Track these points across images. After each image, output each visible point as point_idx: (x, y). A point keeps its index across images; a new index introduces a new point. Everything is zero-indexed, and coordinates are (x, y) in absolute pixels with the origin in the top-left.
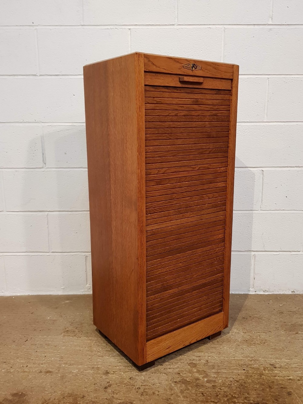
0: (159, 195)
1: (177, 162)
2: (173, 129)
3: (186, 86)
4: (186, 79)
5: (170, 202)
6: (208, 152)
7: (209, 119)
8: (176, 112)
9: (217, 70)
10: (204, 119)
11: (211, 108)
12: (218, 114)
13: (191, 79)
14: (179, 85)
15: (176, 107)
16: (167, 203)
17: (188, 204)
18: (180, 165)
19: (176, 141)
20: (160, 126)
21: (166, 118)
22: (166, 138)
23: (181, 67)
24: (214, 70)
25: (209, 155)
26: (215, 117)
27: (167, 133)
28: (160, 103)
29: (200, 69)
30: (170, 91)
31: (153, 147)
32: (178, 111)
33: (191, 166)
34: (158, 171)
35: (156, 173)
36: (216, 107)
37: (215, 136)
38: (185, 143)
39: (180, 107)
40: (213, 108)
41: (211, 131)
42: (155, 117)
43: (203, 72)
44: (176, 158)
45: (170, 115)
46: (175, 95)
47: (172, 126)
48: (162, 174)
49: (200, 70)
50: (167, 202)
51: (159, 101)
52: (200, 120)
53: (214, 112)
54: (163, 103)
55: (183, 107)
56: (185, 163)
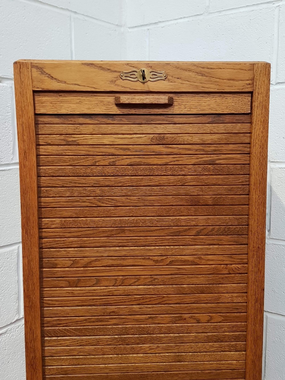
0: (77, 304)
1: (117, 248)
2: (106, 188)
3: (133, 111)
4: (125, 99)
5: (101, 321)
6: (194, 232)
7: (195, 171)
8: (112, 159)
9: (207, 76)
10: (181, 171)
11: (197, 150)
12: (217, 162)
13: (137, 99)
14: (116, 110)
15: (112, 151)
16: (93, 322)
17: (144, 328)
18: (124, 253)
19: (114, 210)
20: (75, 183)
21: (89, 171)
22: (88, 204)
23: (116, 79)
24: (200, 77)
25: (195, 239)
26: (210, 166)
27: (92, 195)
28: (75, 143)
29: (163, 78)
30: (96, 122)
31: (61, 219)
32: (116, 157)
33: (151, 257)
34: (72, 262)
35: (68, 265)
36: (212, 148)
37: (210, 202)
38: (135, 215)
39: (121, 149)
40: (203, 150)
41: (201, 193)
42: (63, 169)
43: (171, 83)
44: (113, 241)
45: (97, 164)
46: (110, 128)
47: (102, 183)
48: (82, 269)
49: (163, 81)
50: (93, 320)
51: (72, 141)
52: (170, 173)
53: (206, 158)
54: (80, 144)
55: (128, 149)
56: (138, 250)
